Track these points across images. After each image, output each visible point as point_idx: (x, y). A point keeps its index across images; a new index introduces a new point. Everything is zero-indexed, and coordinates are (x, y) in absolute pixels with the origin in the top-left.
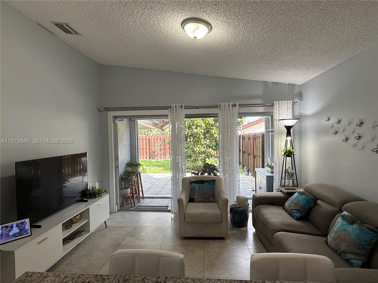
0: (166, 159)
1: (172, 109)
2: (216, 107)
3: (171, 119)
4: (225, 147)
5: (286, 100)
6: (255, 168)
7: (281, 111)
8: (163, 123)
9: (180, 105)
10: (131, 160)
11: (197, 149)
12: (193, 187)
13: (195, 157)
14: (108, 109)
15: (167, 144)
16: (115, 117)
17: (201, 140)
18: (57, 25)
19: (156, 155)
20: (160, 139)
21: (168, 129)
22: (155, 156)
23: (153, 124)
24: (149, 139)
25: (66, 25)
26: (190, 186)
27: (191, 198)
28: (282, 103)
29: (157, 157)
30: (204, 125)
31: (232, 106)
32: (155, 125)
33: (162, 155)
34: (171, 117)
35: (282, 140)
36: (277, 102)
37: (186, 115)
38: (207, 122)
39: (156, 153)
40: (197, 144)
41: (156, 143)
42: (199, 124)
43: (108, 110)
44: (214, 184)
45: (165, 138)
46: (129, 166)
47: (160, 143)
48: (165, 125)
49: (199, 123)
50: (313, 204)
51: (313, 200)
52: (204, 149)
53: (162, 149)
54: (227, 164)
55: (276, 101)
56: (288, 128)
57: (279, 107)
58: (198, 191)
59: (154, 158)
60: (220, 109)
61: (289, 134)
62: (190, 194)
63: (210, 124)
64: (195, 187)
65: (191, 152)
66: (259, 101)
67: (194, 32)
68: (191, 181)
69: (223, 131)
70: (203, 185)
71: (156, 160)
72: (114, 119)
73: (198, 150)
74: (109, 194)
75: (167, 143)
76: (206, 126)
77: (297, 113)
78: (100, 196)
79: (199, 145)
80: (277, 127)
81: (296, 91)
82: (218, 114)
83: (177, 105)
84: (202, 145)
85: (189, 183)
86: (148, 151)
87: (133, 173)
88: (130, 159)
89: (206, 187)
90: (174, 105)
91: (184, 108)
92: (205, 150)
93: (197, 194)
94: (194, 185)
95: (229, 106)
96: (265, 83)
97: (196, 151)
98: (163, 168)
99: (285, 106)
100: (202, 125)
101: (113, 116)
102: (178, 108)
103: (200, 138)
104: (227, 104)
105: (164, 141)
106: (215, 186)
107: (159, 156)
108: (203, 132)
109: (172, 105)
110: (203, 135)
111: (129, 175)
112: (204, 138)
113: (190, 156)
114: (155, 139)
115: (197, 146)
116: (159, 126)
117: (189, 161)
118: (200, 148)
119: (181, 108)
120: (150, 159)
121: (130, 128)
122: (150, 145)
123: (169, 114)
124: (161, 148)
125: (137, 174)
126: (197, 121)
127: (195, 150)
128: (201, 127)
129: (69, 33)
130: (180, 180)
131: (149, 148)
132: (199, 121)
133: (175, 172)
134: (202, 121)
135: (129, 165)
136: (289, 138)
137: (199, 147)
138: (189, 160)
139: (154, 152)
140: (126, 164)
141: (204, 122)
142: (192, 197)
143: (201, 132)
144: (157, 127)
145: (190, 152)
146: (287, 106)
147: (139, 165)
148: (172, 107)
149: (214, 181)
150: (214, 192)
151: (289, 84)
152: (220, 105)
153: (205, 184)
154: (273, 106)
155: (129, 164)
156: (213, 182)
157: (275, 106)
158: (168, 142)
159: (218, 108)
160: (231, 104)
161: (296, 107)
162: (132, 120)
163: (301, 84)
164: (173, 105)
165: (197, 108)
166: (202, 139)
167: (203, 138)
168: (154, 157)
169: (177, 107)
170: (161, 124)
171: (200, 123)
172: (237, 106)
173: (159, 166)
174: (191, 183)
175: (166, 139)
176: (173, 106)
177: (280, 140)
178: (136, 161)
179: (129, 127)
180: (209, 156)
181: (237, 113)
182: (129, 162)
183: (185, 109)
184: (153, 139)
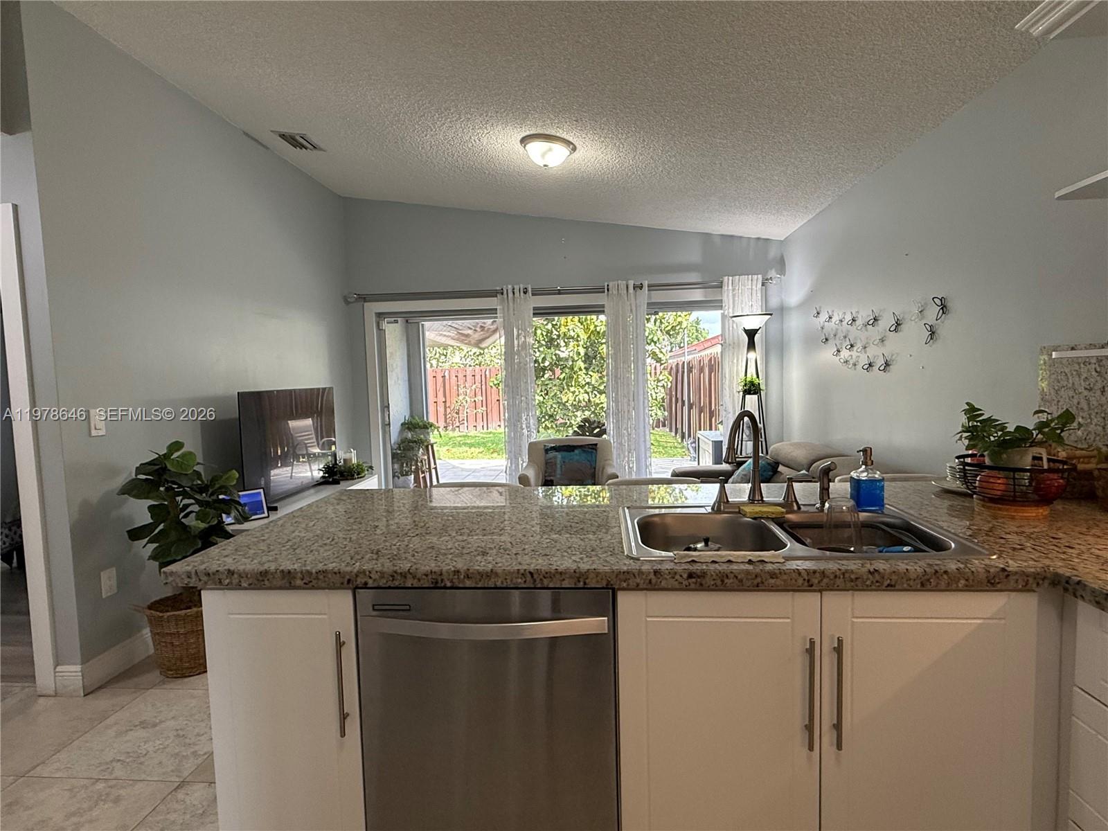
0: (489, 430)
1: (506, 296)
2: (600, 290)
3: (502, 320)
4: (619, 376)
5: (748, 275)
6: (698, 432)
7: (738, 298)
8: (482, 333)
9: (522, 286)
10: (412, 416)
11: (567, 397)
12: (551, 459)
13: (565, 417)
14: (364, 298)
15: (494, 387)
16: (380, 315)
17: (579, 373)
18: (283, 136)
19: (464, 420)
20: (473, 376)
21: (496, 345)
22: (459, 422)
23: (457, 336)
24: (444, 377)
25: (301, 137)
26: (545, 457)
27: (546, 480)
28: (739, 281)
29: (466, 424)
30: (584, 336)
31: (634, 289)
32: (464, 338)
33: (479, 418)
34: (504, 313)
35: (740, 361)
36: (728, 279)
37: (535, 309)
38: (592, 328)
39: (463, 415)
40: (568, 386)
41: (462, 386)
42: (572, 333)
43: (365, 300)
44: (594, 451)
45: (486, 375)
46: (409, 429)
47: (474, 386)
48: (488, 337)
49: (571, 331)
50: (770, 473)
51: (771, 466)
52: (586, 395)
53: (479, 404)
54: (624, 412)
55: (727, 277)
56: (751, 334)
57: (733, 290)
58: (561, 466)
59: (457, 429)
60: (608, 295)
61: (751, 345)
62: (546, 472)
63: (599, 333)
64: (555, 457)
65: (554, 406)
66: (693, 277)
67: (543, 155)
68: (546, 448)
69: (614, 343)
70: (572, 453)
71: (462, 434)
72: (378, 319)
73: (570, 398)
74: (377, 476)
75: (492, 384)
76: (589, 337)
77: (774, 302)
78: (361, 477)
79: (573, 388)
80: (729, 334)
81: (773, 253)
82: (603, 306)
83: (515, 287)
84: (583, 387)
85: (543, 451)
86: (441, 409)
87: (419, 442)
88: (409, 413)
89: (578, 457)
90: (510, 287)
91: (531, 295)
92: (589, 400)
93: (558, 471)
94: (552, 454)
95: (627, 288)
96: (707, 237)
97: (567, 402)
98: (482, 449)
99: (747, 287)
100: (578, 336)
101: (376, 313)
102: (517, 294)
103: (575, 369)
104: (622, 284)
105: (483, 383)
106: (596, 457)
107: (472, 423)
108: (582, 354)
109: (505, 287)
110: (585, 362)
111: (410, 446)
112: (585, 368)
113: (551, 416)
114: (460, 376)
115: (569, 390)
116: (473, 342)
117: (548, 428)
118: (577, 393)
119: (525, 293)
120: (447, 430)
121: (408, 340)
122: (447, 392)
123: (498, 308)
124: (476, 399)
125: (427, 447)
126: (567, 326)
127: (564, 399)
128: (578, 341)
129: (301, 148)
130: (523, 446)
131: (445, 402)
132: (571, 324)
133: (512, 434)
134: (579, 324)
135: (408, 426)
136: (752, 355)
137: (573, 393)
138: (550, 426)
139: (457, 413)
140: (402, 424)
141: (584, 326)
142: (549, 478)
143: (579, 354)
144: (466, 344)
145: (552, 406)
146: (750, 287)
147: (431, 426)
148: (505, 292)
149: (594, 447)
150: (595, 468)
151: (758, 239)
152: (608, 285)
153: (577, 452)
154: (721, 287)
155: (407, 424)
156: (593, 449)
157: (726, 288)
158: (496, 382)
159: (604, 292)
160: (631, 283)
161: (773, 288)
162: (411, 323)
163: (782, 239)
164: (507, 287)
165: (559, 292)
166: (582, 370)
167: (583, 368)
168: (458, 424)
169: (515, 290)
170: (477, 336)
171: (574, 331)
172: (646, 288)
173: (471, 445)
174: (547, 451)
175: (488, 376)
176: (507, 290)
177: (735, 361)
178: (424, 418)
179: (405, 338)
180: (600, 414)
181: (644, 303)
182: (407, 419)
183: (533, 295)
184: (454, 377)
